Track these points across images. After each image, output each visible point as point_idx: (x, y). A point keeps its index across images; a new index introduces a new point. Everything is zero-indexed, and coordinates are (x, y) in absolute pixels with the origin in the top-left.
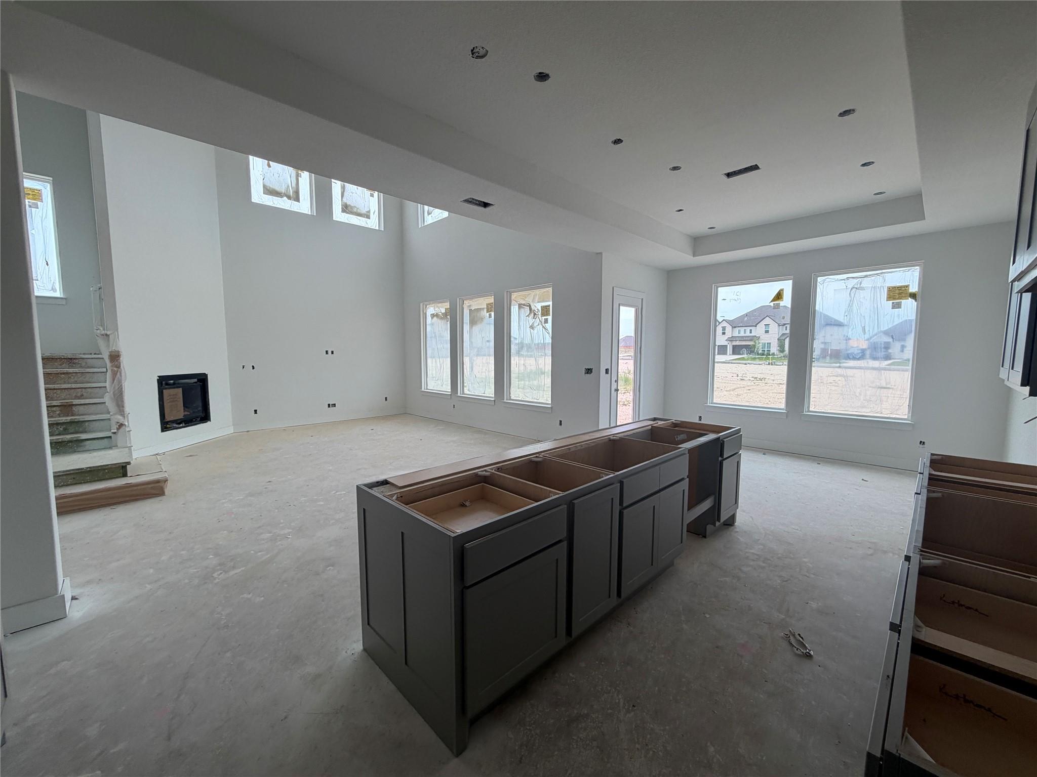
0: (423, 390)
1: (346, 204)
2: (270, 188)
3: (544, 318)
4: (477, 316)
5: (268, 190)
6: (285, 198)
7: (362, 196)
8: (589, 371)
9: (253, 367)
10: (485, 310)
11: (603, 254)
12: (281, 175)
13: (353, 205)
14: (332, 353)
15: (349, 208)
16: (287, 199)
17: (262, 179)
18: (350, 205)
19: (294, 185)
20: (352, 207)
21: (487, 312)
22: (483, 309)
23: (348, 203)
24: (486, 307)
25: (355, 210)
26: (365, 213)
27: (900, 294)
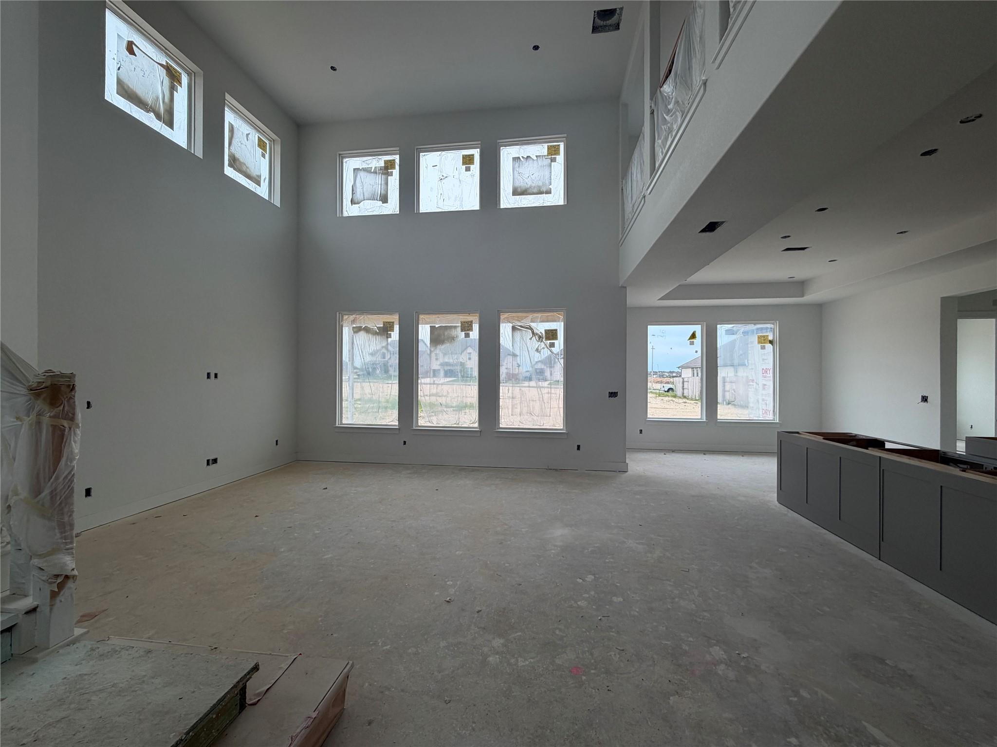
0: (337, 425)
1: (234, 156)
2: (129, 87)
3: (549, 342)
4: (444, 335)
5: (126, 92)
6: (152, 115)
7: (252, 151)
8: (613, 395)
9: (89, 403)
10: (459, 329)
11: (627, 288)
12: (147, 74)
13: (242, 161)
14: (216, 376)
15: (238, 162)
16: (154, 117)
17: (116, 68)
18: (238, 159)
19: (167, 100)
20: (241, 163)
21: (462, 331)
22: (455, 327)
23: (237, 156)
24: (460, 325)
25: (244, 168)
26: (255, 177)
27: (764, 340)
